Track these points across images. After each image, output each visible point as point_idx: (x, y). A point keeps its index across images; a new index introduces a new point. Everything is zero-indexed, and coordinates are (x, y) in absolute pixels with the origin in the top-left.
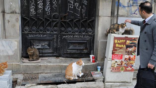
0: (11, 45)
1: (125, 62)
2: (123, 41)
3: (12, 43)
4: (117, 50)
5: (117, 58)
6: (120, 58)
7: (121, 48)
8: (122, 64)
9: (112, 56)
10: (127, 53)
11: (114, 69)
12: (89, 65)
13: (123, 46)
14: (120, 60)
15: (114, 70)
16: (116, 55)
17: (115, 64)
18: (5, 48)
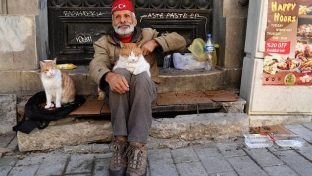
0: (16, 26)
1: (295, 62)
2: (291, 7)
3: (19, 21)
4: (277, 30)
5: (278, 50)
6: (284, 51)
7: (286, 24)
8: (288, 67)
9: (266, 45)
10: (300, 38)
11: (270, 79)
12: (205, 77)
13: (292, 19)
14: (285, 57)
15: (270, 81)
16: (274, 42)
17: (272, 66)
18: (4, 33)
